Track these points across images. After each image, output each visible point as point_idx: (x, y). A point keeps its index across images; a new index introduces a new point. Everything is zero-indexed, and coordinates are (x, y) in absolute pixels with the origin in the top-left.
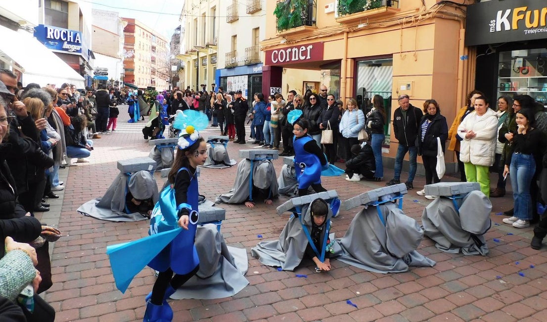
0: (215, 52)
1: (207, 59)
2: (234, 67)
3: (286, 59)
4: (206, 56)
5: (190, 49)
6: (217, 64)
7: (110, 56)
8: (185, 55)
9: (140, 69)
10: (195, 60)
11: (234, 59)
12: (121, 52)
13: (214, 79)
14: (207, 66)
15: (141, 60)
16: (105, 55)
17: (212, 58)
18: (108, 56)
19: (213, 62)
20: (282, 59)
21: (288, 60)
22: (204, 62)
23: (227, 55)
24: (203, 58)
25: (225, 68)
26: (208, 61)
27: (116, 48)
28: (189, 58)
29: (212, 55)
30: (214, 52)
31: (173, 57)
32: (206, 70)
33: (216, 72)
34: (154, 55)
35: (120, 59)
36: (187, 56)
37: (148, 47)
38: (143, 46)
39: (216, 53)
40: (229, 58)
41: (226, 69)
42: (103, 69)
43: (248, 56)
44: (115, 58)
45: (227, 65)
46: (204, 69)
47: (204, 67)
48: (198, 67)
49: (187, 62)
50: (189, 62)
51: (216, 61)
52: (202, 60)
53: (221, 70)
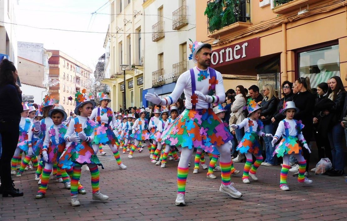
0: (141, 72)
1: (134, 81)
2: (162, 86)
3: (219, 60)
4: (132, 78)
5: (116, 73)
6: (143, 85)
7: (35, 86)
8: (110, 79)
9: (64, 100)
10: (120, 84)
11: (161, 77)
12: (46, 81)
13: (141, 101)
14: (134, 88)
15: (66, 91)
16: (30, 85)
17: (138, 79)
18: (33, 86)
19: (140, 83)
20: (215, 62)
21: (221, 61)
22: (130, 85)
23: (154, 74)
24: (130, 80)
25: (153, 87)
26: (134, 83)
27: (42, 78)
28: (115, 82)
29: (137, 77)
30: (140, 73)
31: (98, 84)
32: (132, 93)
33: (143, 92)
34: (78, 86)
35: (45, 88)
36: (113, 80)
37: (73, 77)
38: (68, 76)
39: (142, 74)
40: (156, 77)
41: (153, 89)
42: (28, 97)
43: (176, 72)
44: (40, 87)
45: (154, 84)
46: (130, 91)
47: (130, 90)
48: (125, 90)
49: (113, 86)
50: (115, 86)
51: (142, 82)
52: (128, 82)
53: (148, 90)
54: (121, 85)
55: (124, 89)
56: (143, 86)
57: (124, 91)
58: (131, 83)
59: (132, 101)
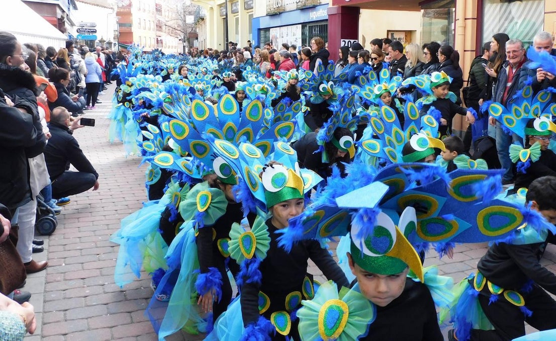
1: (240, 3)
2: (280, 13)
6: (253, 10)
7: (98, 5)
9: (140, 24)
11: (279, 0)
13: (250, 33)
14: (239, 13)
15: (142, 9)
16: (90, 4)
17: (246, 1)
18: (95, 5)
19: (248, 7)
22: (234, 8)
24: (233, 2)
25: (267, 15)
26: (240, 6)
28: (212, 3)
31: (188, 2)
32: (237, 20)
33: (253, 21)
35: (112, 8)
40: (272, 0)
41: (268, 17)
42: (89, 25)
44: (105, 7)
45: (269, 10)
46: (235, 18)
47: (235, 16)
48: (227, 15)
49: (209, 9)
50: (212, 8)
51: (252, 5)
52: (232, 4)
53: (260, 18)
54: (220, 7)
55: (225, 13)
56: (252, 11)
57: (225, 17)
58: (235, 6)
59: (237, 33)
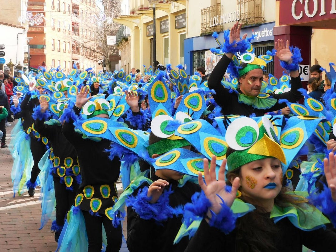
0: (182, 7)
1: (169, 21)
2: (217, 33)
3: (319, 10)
4: (167, 16)
5: (139, 6)
6: (186, 29)
7: (6, 24)
8: (130, 17)
9: (54, 45)
10: (147, 24)
11: (216, 18)
12: (24, 17)
13: (181, 56)
14: (169, 33)
15: (56, 28)
17: (177, 19)
19: (180, 26)
20: (311, 12)
21: (323, 12)
22: (163, 27)
23: (204, 12)
24: (163, 20)
25: (202, 35)
26: (170, 25)
27: (16, 10)
28: (137, 20)
29: (176, 14)
30: (181, 9)
31: (110, 21)
32: (166, 41)
33: (186, 42)
35: (23, 28)
36: (135, 18)
37: (67, 6)
38: (59, 4)
39: (184, 10)
40: (208, 18)
41: (203, 37)
43: (242, 12)
44: (15, 26)
45: (204, 30)
46: (164, 38)
47: (164, 36)
48: (154, 35)
49: (134, 28)
50: (137, 27)
51: (184, 24)
52: (160, 23)
53: (194, 39)
54: (147, 26)
55: (152, 33)
56: (184, 31)
57: (153, 37)
58: (165, 24)
59: (166, 55)
